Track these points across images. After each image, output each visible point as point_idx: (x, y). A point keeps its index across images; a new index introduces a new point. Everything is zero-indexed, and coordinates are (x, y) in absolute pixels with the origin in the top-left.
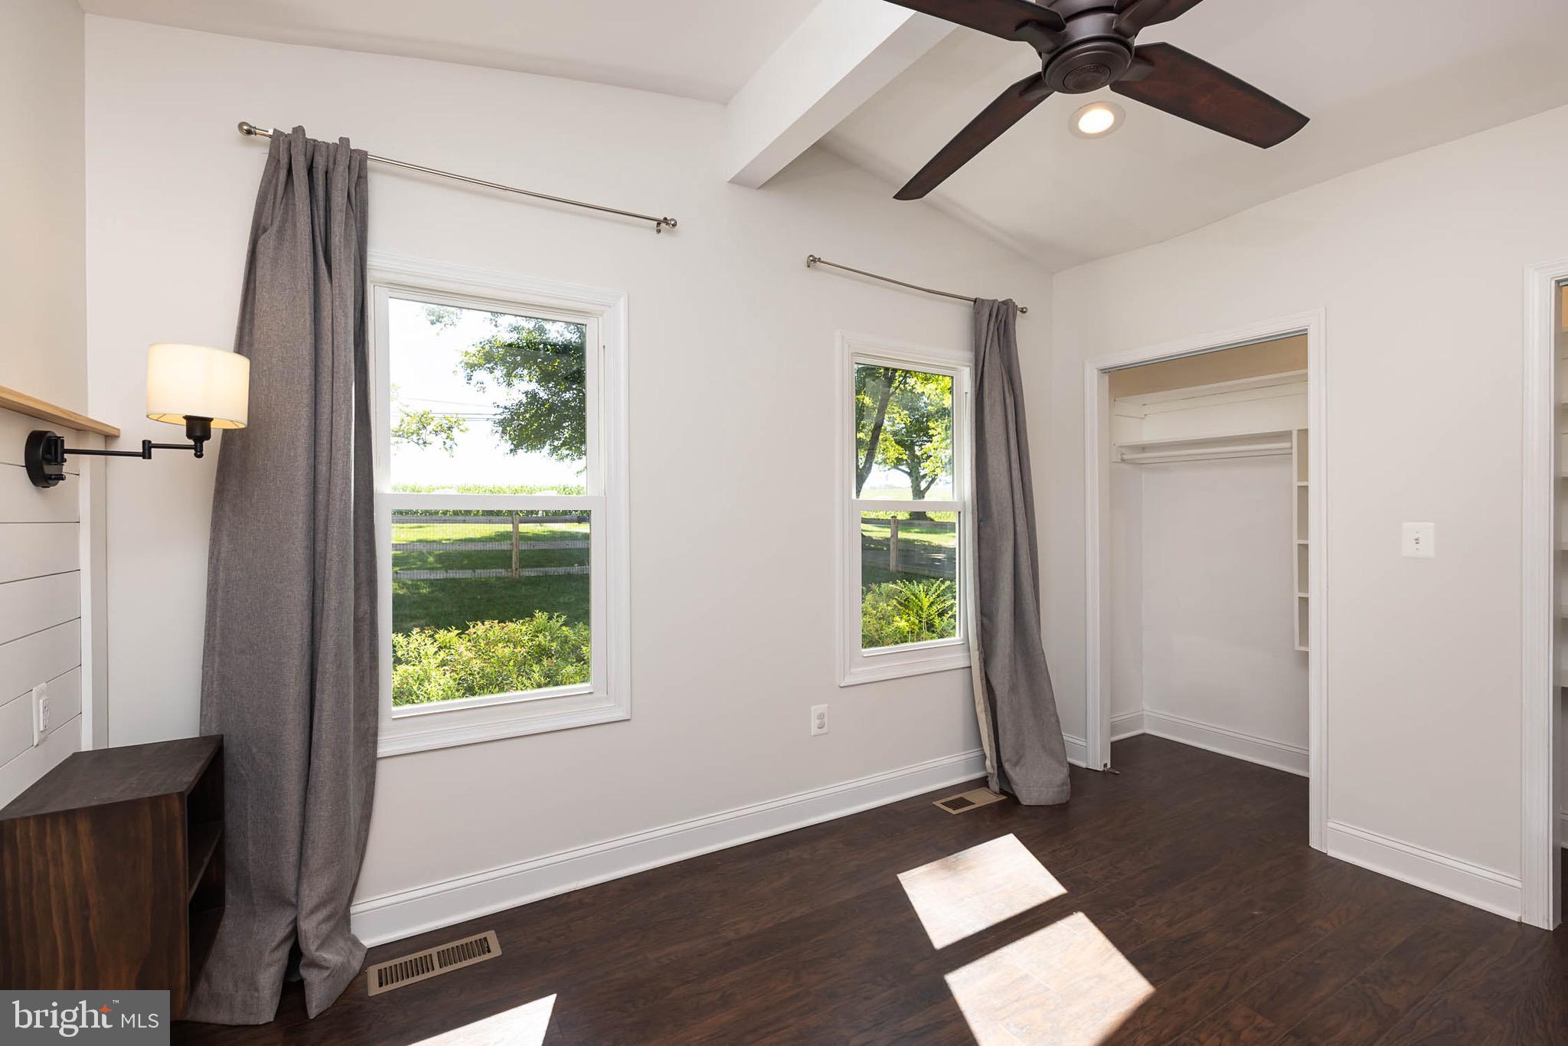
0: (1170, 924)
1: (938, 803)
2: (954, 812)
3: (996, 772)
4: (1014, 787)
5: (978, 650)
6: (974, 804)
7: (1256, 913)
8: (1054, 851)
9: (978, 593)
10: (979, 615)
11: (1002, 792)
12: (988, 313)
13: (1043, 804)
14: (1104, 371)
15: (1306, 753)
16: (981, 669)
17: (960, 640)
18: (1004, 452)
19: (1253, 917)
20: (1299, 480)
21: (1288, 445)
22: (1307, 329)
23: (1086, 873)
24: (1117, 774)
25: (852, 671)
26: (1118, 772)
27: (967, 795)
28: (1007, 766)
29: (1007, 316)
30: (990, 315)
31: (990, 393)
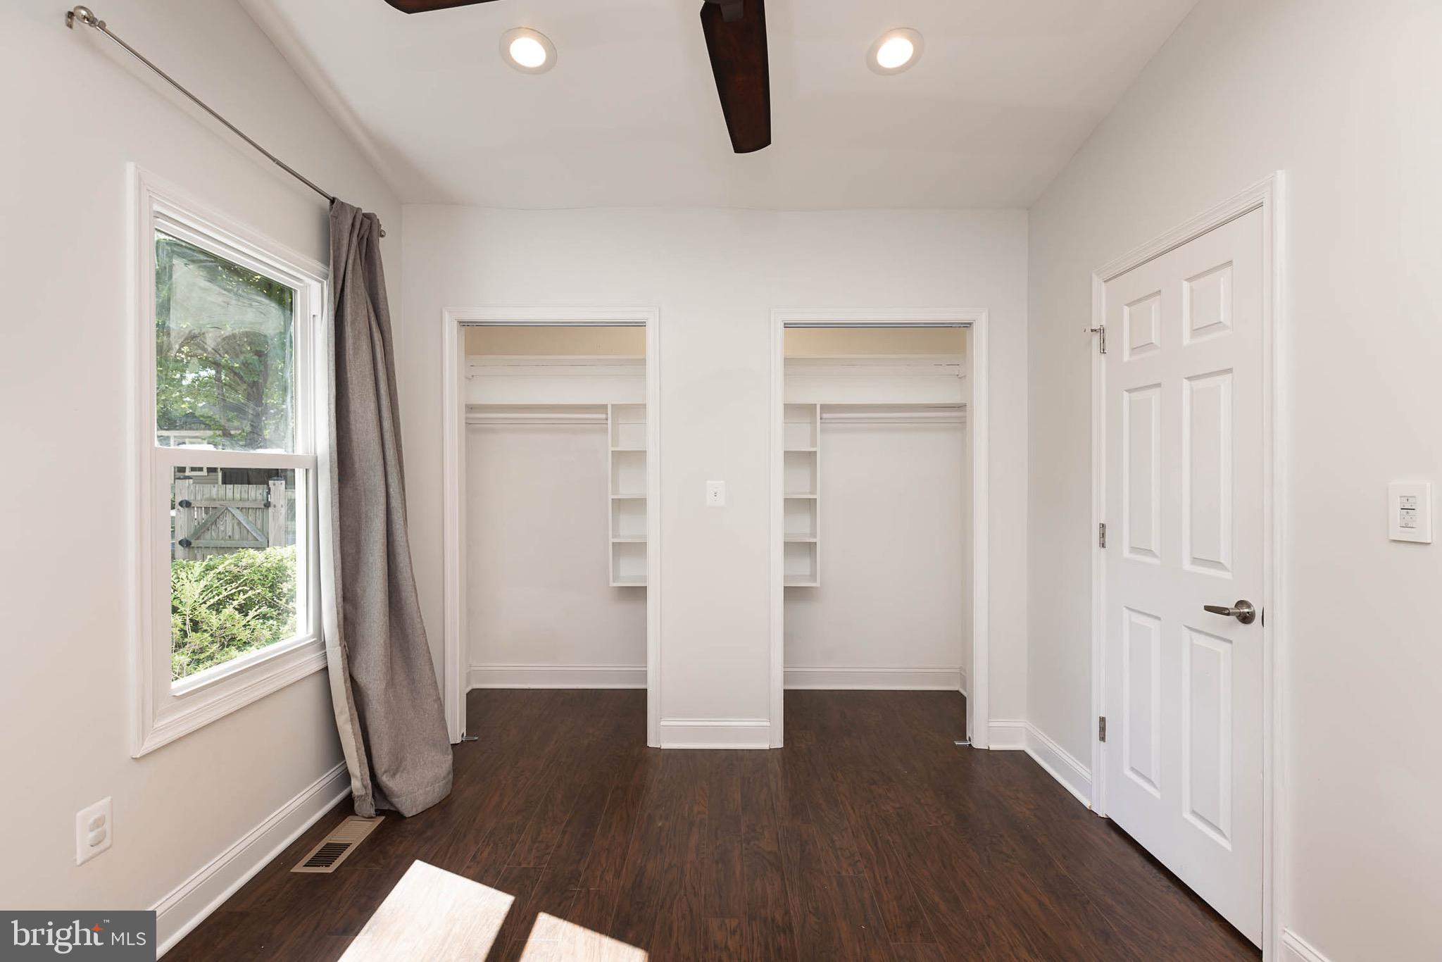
0: (618, 875)
1: (299, 868)
2: (330, 870)
3: (370, 792)
4: (395, 800)
5: (340, 645)
6: (348, 845)
7: (660, 824)
8: (474, 857)
9: (339, 572)
10: (340, 600)
11: (379, 812)
12: (350, 222)
13: (431, 805)
14: (463, 324)
15: (644, 669)
16: (344, 669)
17: (309, 638)
18: (372, 397)
19: (661, 829)
20: (612, 446)
21: (604, 416)
22: (645, 322)
23: (520, 864)
24: (476, 740)
25: (156, 726)
26: (476, 738)
27: (336, 837)
28: (385, 779)
29: (370, 232)
30: (353, 225)
31: (353, 323)
